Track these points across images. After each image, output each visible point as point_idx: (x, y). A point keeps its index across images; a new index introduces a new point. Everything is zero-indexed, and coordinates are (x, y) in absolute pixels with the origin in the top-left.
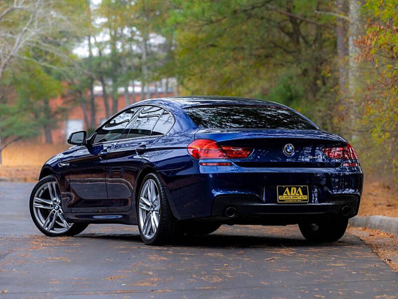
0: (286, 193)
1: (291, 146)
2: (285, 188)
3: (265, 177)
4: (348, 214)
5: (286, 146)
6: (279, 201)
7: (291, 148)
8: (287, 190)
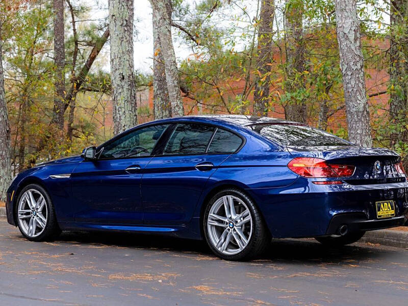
0: (382, 209)
2: (381, 204)
6: (378, 216)
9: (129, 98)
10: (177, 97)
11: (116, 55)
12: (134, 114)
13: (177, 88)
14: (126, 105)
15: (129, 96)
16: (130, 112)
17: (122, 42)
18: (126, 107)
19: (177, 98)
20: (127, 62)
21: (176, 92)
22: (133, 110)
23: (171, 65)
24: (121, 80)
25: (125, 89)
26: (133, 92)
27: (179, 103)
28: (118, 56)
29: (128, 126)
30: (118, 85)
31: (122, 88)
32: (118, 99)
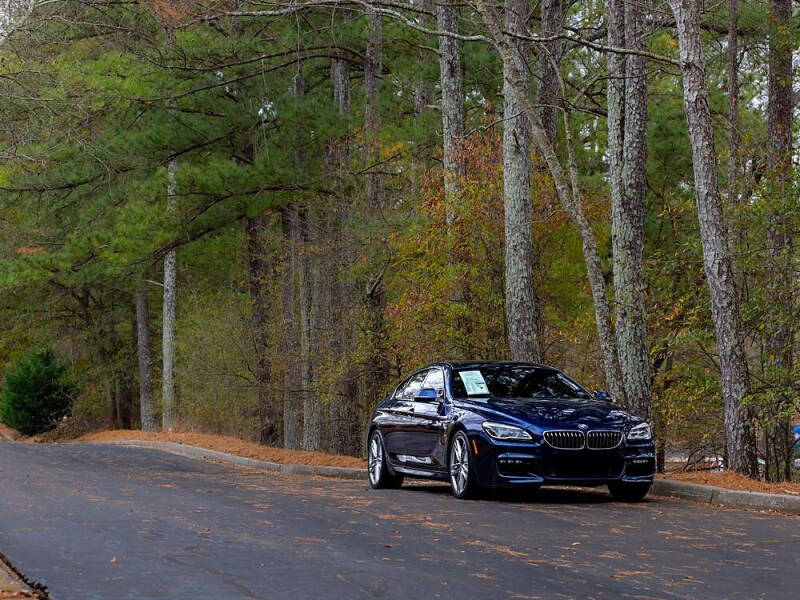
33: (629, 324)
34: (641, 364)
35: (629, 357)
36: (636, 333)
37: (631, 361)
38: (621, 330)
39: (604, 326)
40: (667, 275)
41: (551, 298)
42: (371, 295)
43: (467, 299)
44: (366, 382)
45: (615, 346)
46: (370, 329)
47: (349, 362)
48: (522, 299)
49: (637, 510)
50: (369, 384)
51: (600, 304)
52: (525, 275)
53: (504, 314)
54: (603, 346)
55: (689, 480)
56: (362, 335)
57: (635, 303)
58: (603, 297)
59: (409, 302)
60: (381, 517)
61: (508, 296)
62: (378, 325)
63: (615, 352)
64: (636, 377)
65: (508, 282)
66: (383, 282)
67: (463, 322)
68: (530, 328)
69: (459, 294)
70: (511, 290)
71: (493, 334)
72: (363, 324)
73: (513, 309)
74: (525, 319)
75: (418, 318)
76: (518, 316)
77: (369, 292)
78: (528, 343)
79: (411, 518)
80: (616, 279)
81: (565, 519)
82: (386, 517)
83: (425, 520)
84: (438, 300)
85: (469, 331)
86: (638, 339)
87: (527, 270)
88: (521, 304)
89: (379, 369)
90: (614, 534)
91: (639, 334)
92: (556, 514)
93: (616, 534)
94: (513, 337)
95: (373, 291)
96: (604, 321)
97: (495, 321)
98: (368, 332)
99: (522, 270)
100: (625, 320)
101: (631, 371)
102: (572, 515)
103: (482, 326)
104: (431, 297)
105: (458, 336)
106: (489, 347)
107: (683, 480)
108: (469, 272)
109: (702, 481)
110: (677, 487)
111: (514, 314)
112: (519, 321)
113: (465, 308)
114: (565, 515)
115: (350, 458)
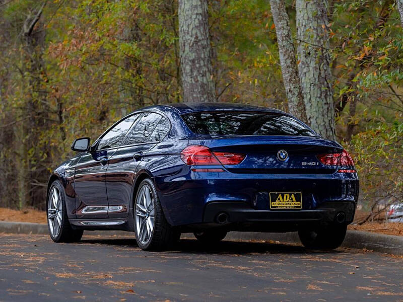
0: (279, 199)
1: (284, 152)
2: (278, 195)
3: (257, 183)
4: (344, 220)
5: (279, 152)
6: (272, 207)
7: (284, 154)
8: (280, 196)
9: (317, 80)
10: (290, 80)
11: (301, 22)
12: (325, 102)
13: (291, 69)
14: (312, 89)
15: (316, 76)
16: (318, 99)
17: (308, 5)
18: (312, 93)
19: (290, 82)
20: (315, 31)
21: (290, 74)
22: (323, 97)
23: (283, 40)
24: (306, 57)
25: (311, 68)
26: (322, 72)
27: (292, 87)
28: (303, 23)
29: (315, 118)
30: (303, 63)
31: (308, 66)
32: (303, 82)
33: (312, 64)
34: (326, 107)
35: (313, 100)
36: (320, 73)
37: (315, 104)
38: (305, 70)
39: (288, 67)
40: (355, 11)
41: (226, 36)
42: (29, 34)
43: (136, 38)
44: (24, 127)
45: (300, 88)
46: (27, 70)
47: (5, 106)
48: (197, 37)
49: (331, 263)
50: (27, 131)
51: (285, 43)
52: (200, 11)
53: (177, 54)
54: (287, 88)
55: (381, 230)
56: (19, 76)
57: (319, 42)
58: (288, 36)
59: (74, 41)
60: (58, 275)
61: (181, 35)
62: (37, 67)
63: (300, 94)
64: (320, 121)
65: (181, 19)
66: (42, 19)
67: (132, 62)
68: (205, 69)
69: (127, 33)
70: (185, 28)
71: (164, 75)
72: (20, 65)
73: (187, 48)
74: (199, 58)
75: (83, 58)
76: (193, 56)
77: (27, 31)
78: (203, 85)
79: (91, 276)
80: (300, 16)
81: (256, 274)
82: (63, 276)
83: (107, 279)
84: (106, 39)
85: (139, 72)
86: (323, 79)
87: (201, 6)
88: (196, 42)
89: (39, 114)
90: (311, 290)
91: (323, 75)
92: (246, 270)
93: (314, 291)
94: (187, 79)
95: (31, 30)
96: (289, 61)
97: (168, 61)
98: (26, 73)
99: (196, 7)
100: (309, 59)
101: (316, 115)
102: (263, 270)
103: (154, 67)
104: (97, 35)
105: (127, 78)
106: (160, 89)
107: (376, 231)
108: (138, 9)
109: (396, 232)
110: (368, 239)
111: (187, 53)
112: (193, 61)
113: (135, 47)
114: (255, 270)
115: (8, 210)
